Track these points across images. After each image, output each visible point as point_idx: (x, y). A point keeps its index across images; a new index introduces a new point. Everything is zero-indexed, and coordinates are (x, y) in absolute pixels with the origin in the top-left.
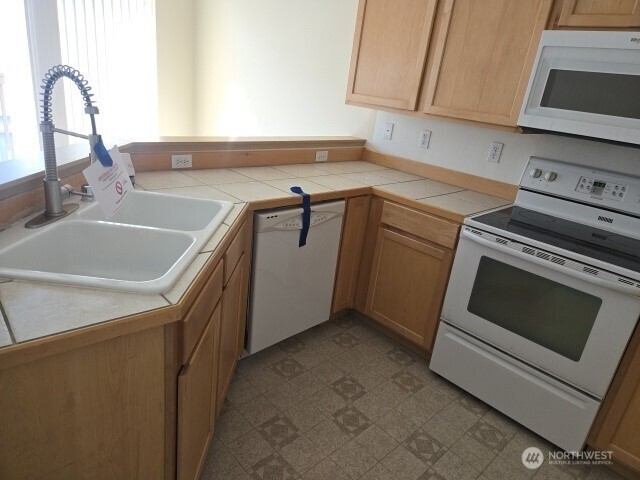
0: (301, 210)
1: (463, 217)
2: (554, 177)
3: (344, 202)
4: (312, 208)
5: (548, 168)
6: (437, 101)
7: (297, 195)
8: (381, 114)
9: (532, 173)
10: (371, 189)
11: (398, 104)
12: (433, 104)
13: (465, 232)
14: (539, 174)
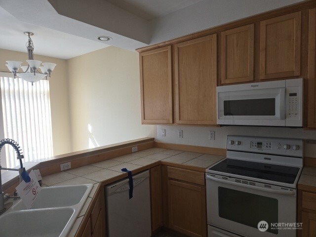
0: (128, 180)
1: (205, 169)
2: (239, 143)
3: (148, 171)
4: (133, 177)
5: (236, 139)
6: (181, 118)
7: (125, 172)
8: (158, 126)
9: (230, 142)
10: (160, 162)
11: (165, 122)
12: (180, 120)
13: (208, 176)
14: (233, 143)
